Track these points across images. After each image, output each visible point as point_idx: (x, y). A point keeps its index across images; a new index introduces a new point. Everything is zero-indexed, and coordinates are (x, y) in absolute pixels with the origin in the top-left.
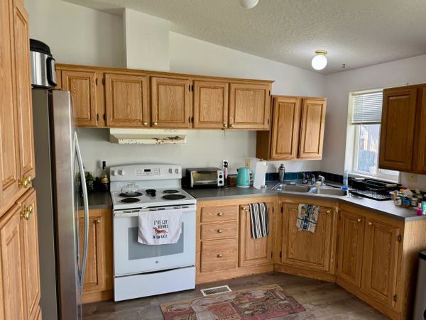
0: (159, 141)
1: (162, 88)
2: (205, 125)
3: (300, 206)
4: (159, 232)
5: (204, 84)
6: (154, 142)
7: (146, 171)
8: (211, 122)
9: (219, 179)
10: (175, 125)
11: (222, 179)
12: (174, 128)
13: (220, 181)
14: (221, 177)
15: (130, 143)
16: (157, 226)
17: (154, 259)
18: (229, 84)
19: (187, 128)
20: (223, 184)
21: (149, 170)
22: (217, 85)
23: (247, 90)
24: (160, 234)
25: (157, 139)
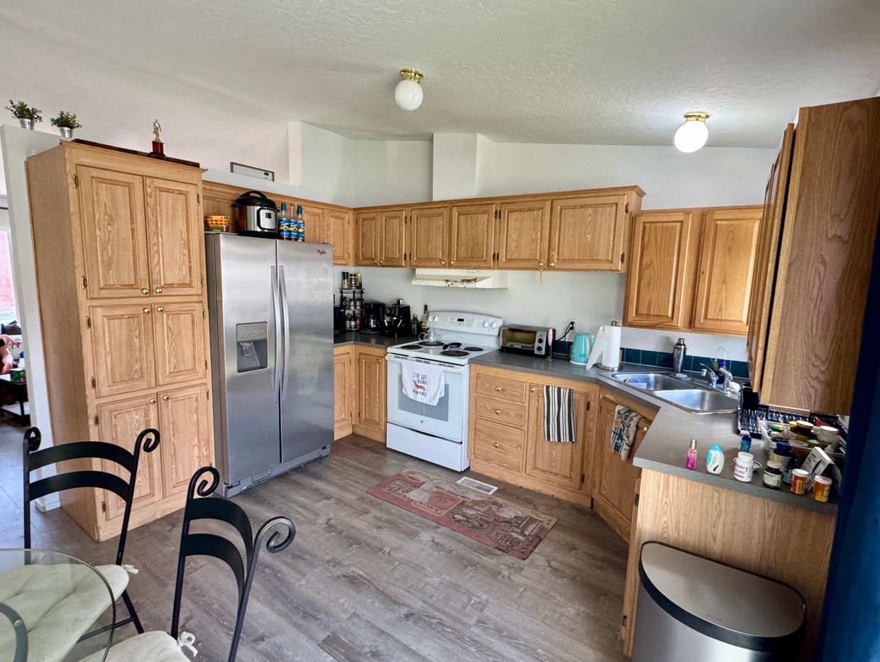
0: (449, 283)
1: (462, 218)
2: (513, 265)
3: (618, 408)
4: (418, 386)
5: (515, 207)
6: (443, 284)
7: (459, 320)
8: (521, 260)
9: (537, 344)
10: (474, 264)
11: (543, 346)
12: (475, 268)
13: (540, 347)
14: (540, 341)
15: (422, 284)
16: (416, 379)
17: (419, 417)
18: (552, 202)
19: (489, 268)
20: (543, 352)
21: (462, 320)
22: (532, 205)
23: (582, 207)
24: (419, 390)
25: (448, 281)
